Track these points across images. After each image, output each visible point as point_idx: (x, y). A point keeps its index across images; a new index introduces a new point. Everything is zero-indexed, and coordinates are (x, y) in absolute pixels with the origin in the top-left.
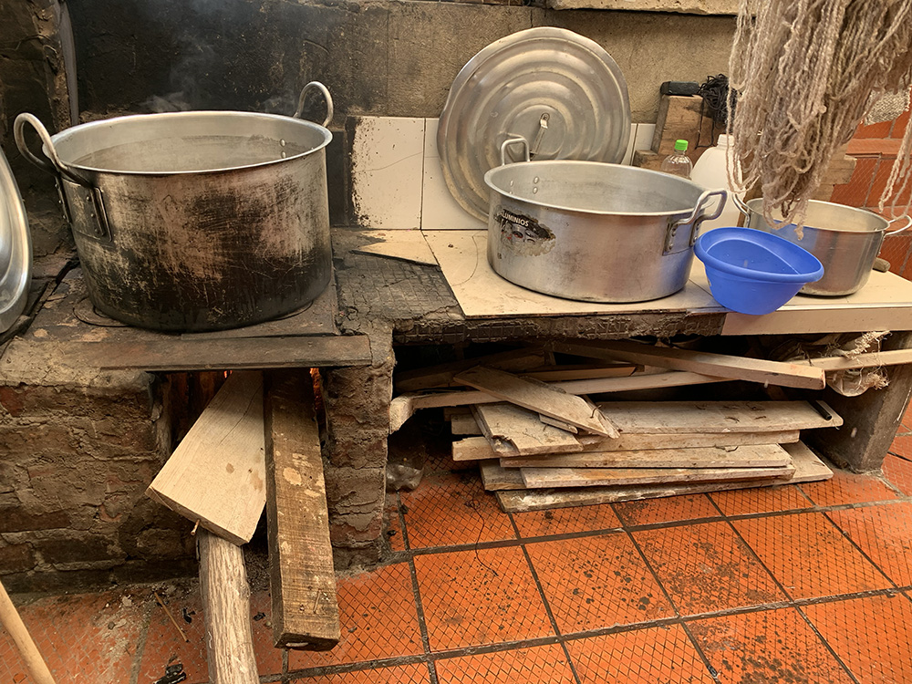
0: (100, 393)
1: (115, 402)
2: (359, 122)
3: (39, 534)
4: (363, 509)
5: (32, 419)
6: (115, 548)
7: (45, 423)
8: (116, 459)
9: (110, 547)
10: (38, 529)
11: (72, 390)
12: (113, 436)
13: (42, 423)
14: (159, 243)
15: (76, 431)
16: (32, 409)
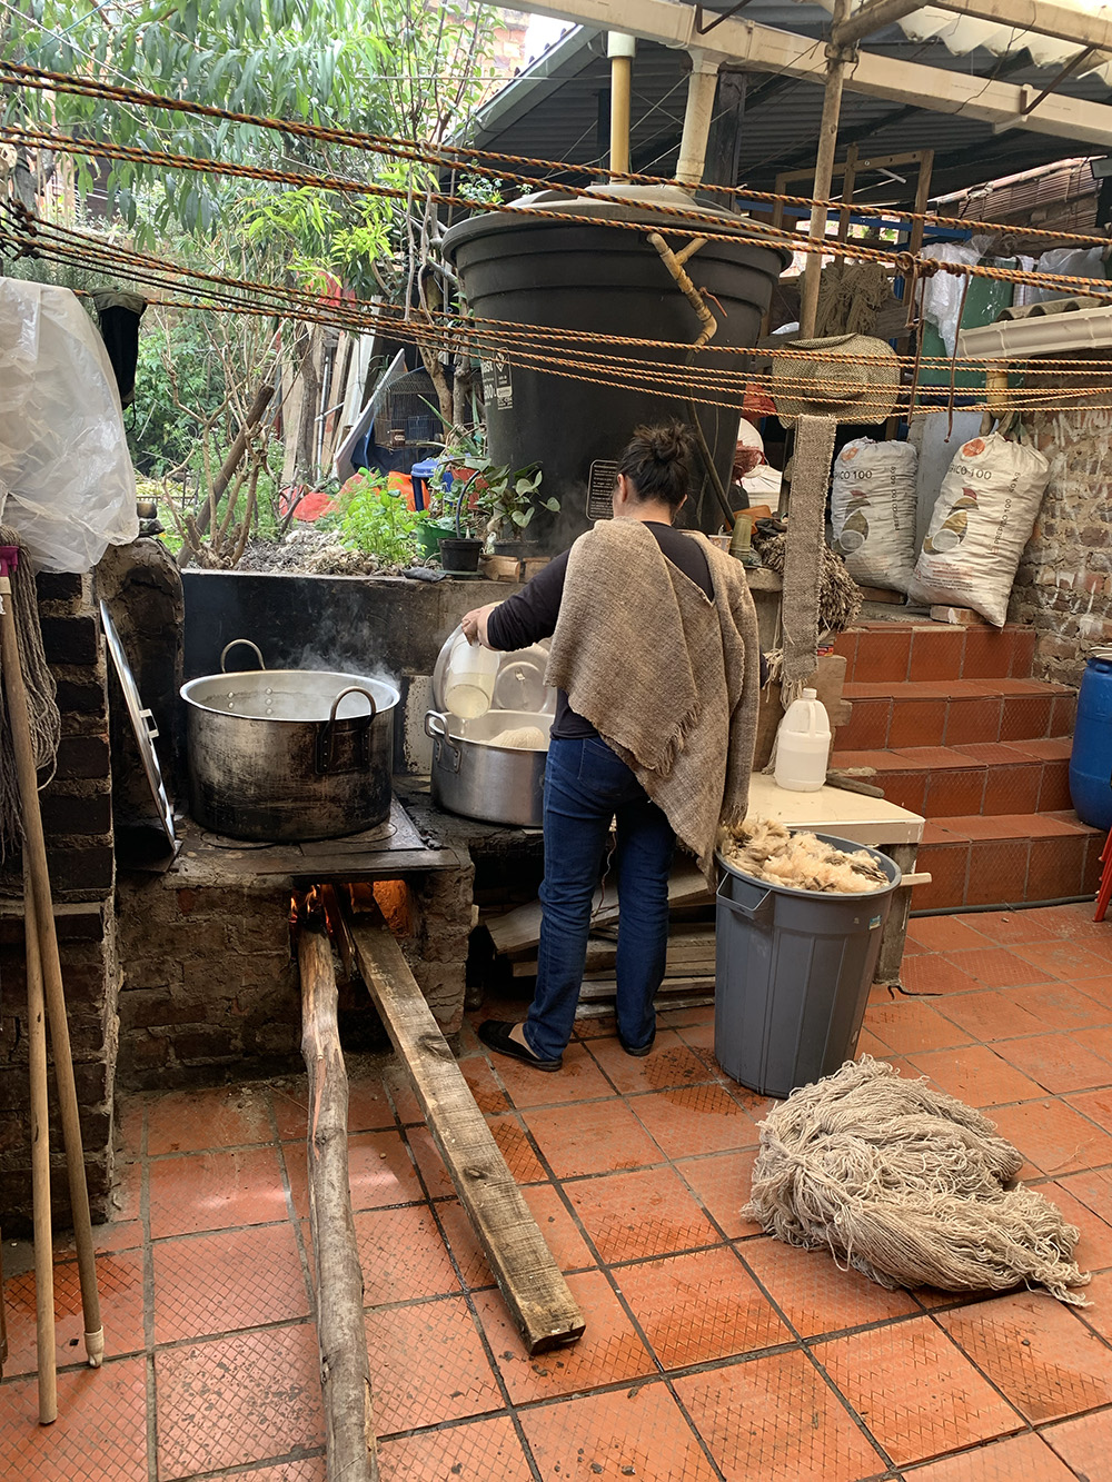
0: (257, 893)
1: (266, 900)
2: (413, 681)
3: (178, 1028)
4: (448, 1001)
5: (199, 917)
6: (238, 1043)
7: (208, 920)
8: (255, 953)
9: (233, 1041)
10: (178, 1023)
11: (235, 890)
12: (257, 932)
13: (205, 921)
15: (230, 927)
16: (201, 909)
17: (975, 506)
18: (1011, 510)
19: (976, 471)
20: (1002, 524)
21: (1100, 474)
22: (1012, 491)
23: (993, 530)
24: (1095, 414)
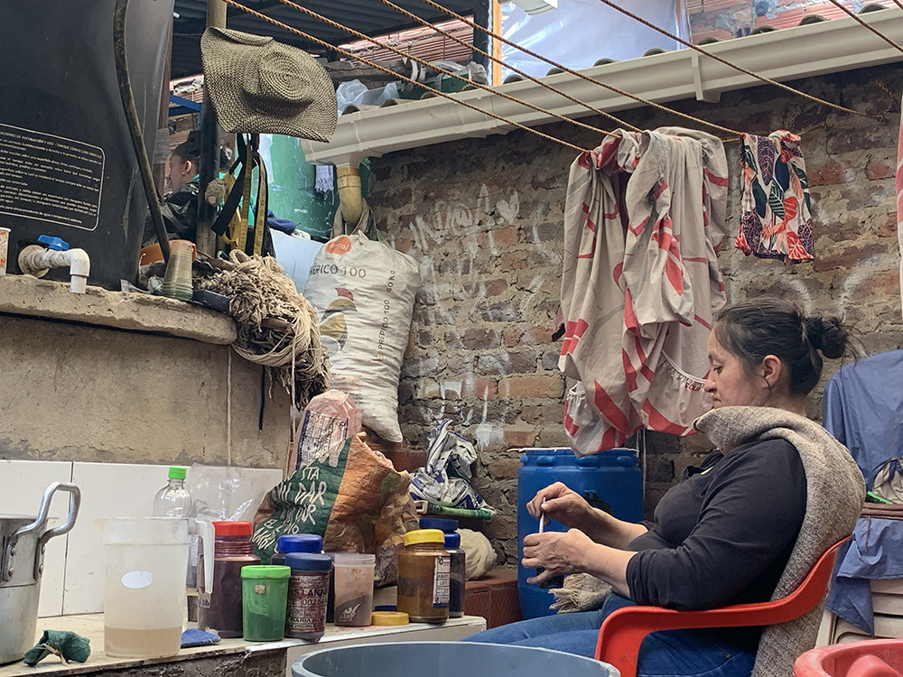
17: (353, 307)
18: (391, 311)
19: (348, 270)
20: (384, 326)
21: (474, 274)
22: (389, 290)
23: (374, 333)
24: (457, 214)
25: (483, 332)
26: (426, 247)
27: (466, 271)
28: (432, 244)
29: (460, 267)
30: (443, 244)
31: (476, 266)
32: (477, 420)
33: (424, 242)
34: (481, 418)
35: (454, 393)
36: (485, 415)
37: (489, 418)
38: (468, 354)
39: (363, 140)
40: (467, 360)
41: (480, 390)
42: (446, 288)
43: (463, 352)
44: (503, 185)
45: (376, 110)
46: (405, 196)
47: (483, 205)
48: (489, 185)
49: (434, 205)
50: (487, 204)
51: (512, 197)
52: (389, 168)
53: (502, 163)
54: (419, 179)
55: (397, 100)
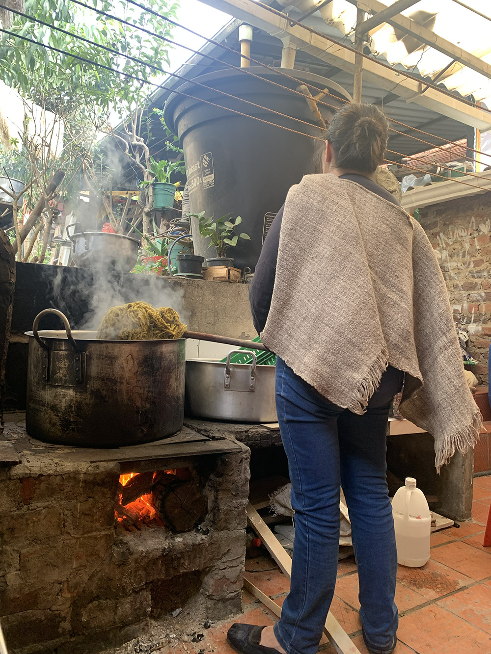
0: (91, 478)
1: (98, 485)
4: (234, 564)
5: (39, 504)
7: (47, 507)
8: (86, 535)
11: (73, 477)
12: (88, 515)
13: (44, 508)
14: (118, 384)
15: (66, 512)
16: (41, 497)
21: (467, 257)
24: (459, 231)
25: (472, 283)
26: (445, 246)
27: (464, 256)
28: (447, 244)
29: (461, 255)
30: (453, 244)
31: (469, 254)
32: (469, 322)
33: (444, 244)
34: (471, 321)
35: (458, 310)
36: (473, 320)
37: (475, 321)
38: (465, 294)
39: (416, 202)
40: (464, 296)
41: (470, 309)
42: (454, 264)
43: (462, 292)
44: (482, 216)
45: (422, 188)
46: (435, 224)
47: (472, 226)
48: (475, 217)
49: (448, 227)
50: (474, 226)
51: (487, 222)
52: (427, 213)
53: (482, 207)
54: (441, 216)
55: (431, 183)
